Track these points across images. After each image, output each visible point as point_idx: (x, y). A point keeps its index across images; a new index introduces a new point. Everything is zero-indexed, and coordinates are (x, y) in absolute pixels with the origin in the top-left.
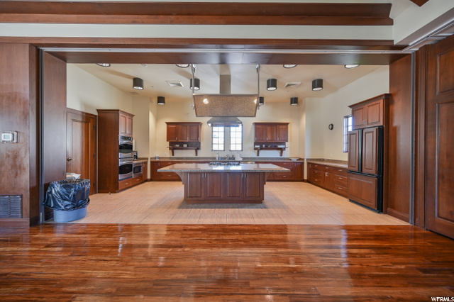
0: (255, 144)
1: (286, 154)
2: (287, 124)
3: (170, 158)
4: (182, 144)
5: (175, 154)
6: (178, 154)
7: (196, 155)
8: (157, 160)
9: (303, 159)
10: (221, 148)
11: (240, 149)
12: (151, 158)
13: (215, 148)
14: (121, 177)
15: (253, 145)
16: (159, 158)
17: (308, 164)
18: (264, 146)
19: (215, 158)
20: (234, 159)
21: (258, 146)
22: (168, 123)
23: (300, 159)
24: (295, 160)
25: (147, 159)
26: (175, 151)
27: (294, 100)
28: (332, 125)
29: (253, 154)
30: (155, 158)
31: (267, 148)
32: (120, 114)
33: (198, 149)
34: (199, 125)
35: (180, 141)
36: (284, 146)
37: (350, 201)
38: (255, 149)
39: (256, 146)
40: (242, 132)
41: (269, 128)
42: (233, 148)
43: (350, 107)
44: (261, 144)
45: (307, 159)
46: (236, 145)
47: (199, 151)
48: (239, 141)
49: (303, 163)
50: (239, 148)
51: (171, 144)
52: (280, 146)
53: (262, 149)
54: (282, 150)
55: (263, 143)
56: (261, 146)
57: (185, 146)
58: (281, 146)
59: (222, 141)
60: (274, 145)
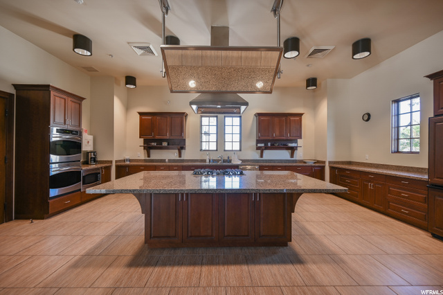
0: (258, 141)
1: (299, 155)
2: (301, 115)
3: (145, 161)
4: (160, 141)
5: (151, 155)
6: (156, 155)
7: (180, 156)
8: (128, 163)
9: (324, 162)
10: (213, 147)
11: (238, 149)
12: (116, 161)
13: (205, 147)
14: (53, 192)
15: (255, 143)
16: (130, 160)
17: (332, 169)
18: (269, 144)
19: (205, 161)
20: (230, 161)
21: (263, 145)
22: (141, 114)
23: (318, 162)
24: (311, 163)
25: (111, 162)
26: (152, 151)
27: (312, 82)
28: (369, 115)
29: (255, 155)
30: (124, 161)
31: (272, 147)
32: (52, 93)
33: (181, 148)
34: (183, 116)
35: (157, 137)
36: (296, 145)
37: (435, 236)
38: (258, 148)
39: (259, 145)
40: (241, 126)
41: (276, 120)
42: (228, 147)
43: (430, 77)
44: (265, 142)
45: (330, 162)
46: (233, 142)
47: (183, 151)
48: (237, 138)
49: (324, 167)
50: (236, 147)
51: (146, 141)
52: (290, 145)
53: (267, 148)
54: (293, 150)
55: (269, 141)
56: (266, 145)
57: (165, 144)
58: (293, 145)
59: (213, 138)
60: (283, 143)
